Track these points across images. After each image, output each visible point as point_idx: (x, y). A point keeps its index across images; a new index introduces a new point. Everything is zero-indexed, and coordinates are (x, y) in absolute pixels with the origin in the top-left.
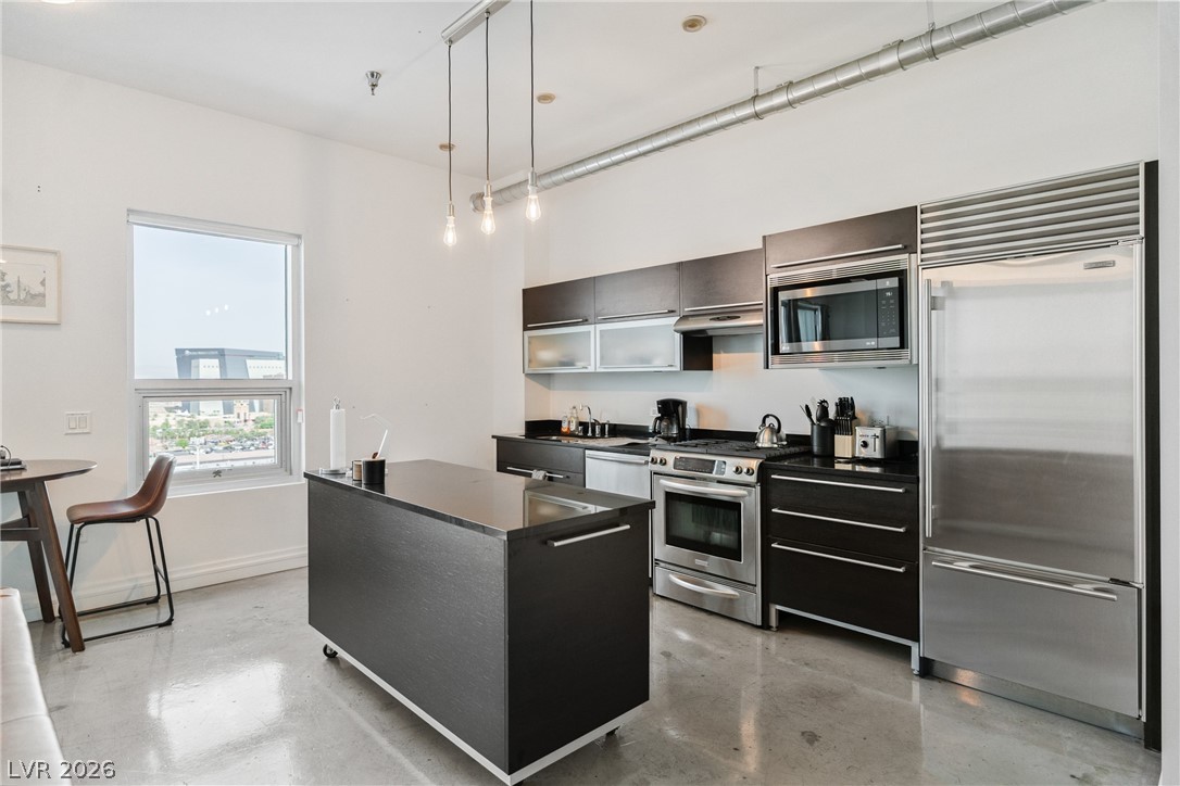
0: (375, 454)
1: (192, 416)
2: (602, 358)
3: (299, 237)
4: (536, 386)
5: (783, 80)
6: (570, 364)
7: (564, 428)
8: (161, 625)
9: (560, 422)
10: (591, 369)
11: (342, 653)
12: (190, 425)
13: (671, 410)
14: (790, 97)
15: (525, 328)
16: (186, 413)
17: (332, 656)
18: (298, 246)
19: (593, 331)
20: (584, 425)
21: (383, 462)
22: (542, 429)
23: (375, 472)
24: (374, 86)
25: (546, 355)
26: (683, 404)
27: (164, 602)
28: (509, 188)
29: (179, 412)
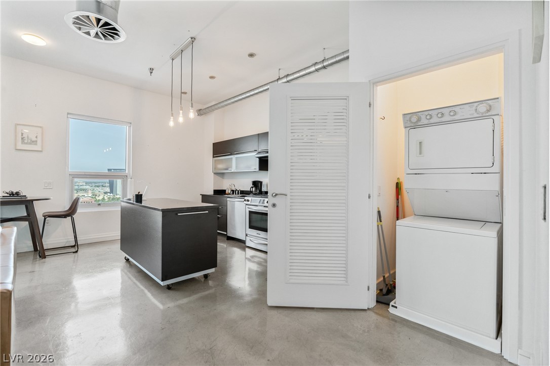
0: (139, 193)
1: (114, 196)
2: (236, 167)
3: (131, 123)
4: (218, 178)
5: (286, 74)
6: (227, 169)
7: (227, 192)
8: (74, 252)
9: (225, 190)
10: (233, 171)
11: (131, 259)
12: (113, 199)
13: (257, 184)
14: (288, 79)
15: (213, 157)
16: (112, 195)
17: (127, 260)
18: (130, 126)
19: (234, 157)
20: (233, 191)
21: (141, 195)
22: (220, 193)
23: (139, 198)
24: (151, 73)
25: (220, 166)
26: (261, 183)
27: (76, 246)
28: (208, 108)
29: (109, 194)
